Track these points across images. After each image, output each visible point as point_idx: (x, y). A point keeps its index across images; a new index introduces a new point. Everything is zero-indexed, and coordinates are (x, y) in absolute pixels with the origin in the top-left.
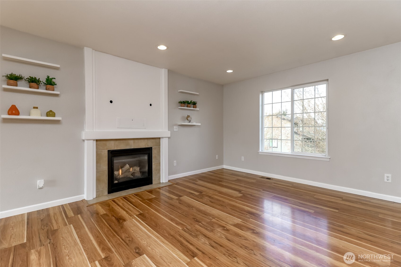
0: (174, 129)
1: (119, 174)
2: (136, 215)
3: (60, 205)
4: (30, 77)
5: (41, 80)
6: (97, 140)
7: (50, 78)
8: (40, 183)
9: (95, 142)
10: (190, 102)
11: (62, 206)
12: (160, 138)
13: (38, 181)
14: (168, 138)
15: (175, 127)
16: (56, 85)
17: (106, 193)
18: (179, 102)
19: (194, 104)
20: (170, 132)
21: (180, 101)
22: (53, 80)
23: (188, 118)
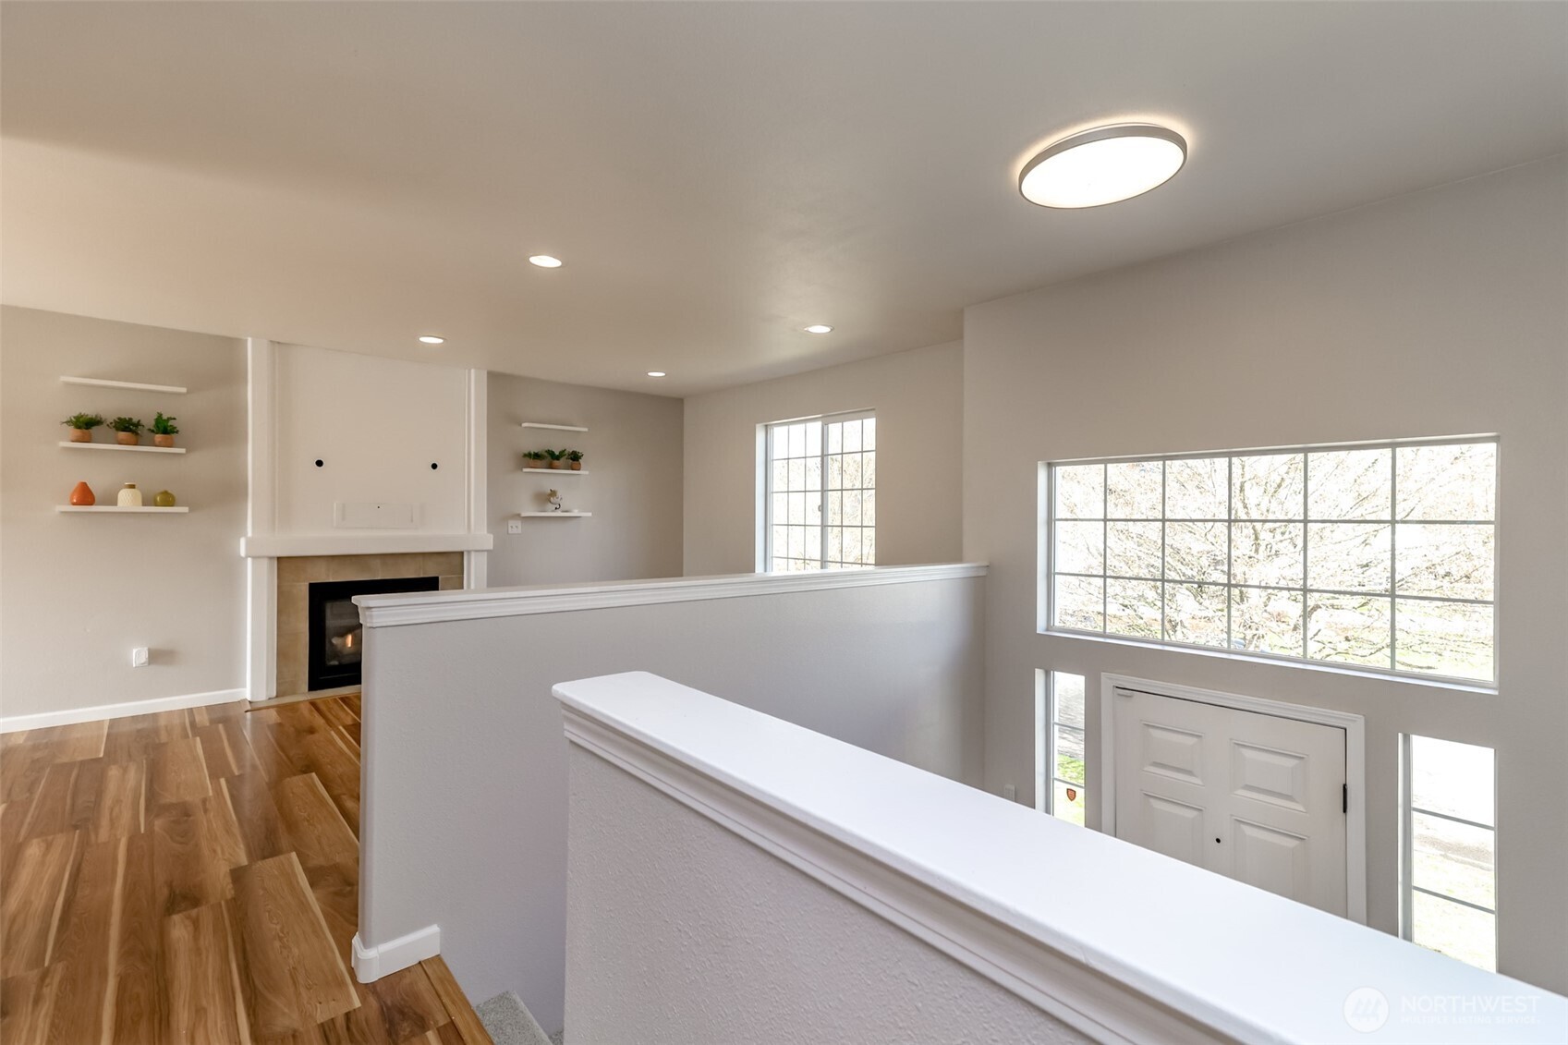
0: (510, 528)
1: (345, 644)
2: (344, 727)
3: (185, 707)
4: (119, 419)
5: (143, 422)
6: (279, 558)
7: (165, 417)
8: (138, 655)
9: (274, 562)
10: (557, 453)
11: (190, 711)
12: (462, 553)
13: (135, 651)
14: (486, 553)
15: (511, 523)
16: (177, 432)
17: (305, 686)
18: (525, 455)
19: (575, 457)
20: (492, 536)
21: (526, 452)
22: (171, 423)
23: (548, 497)
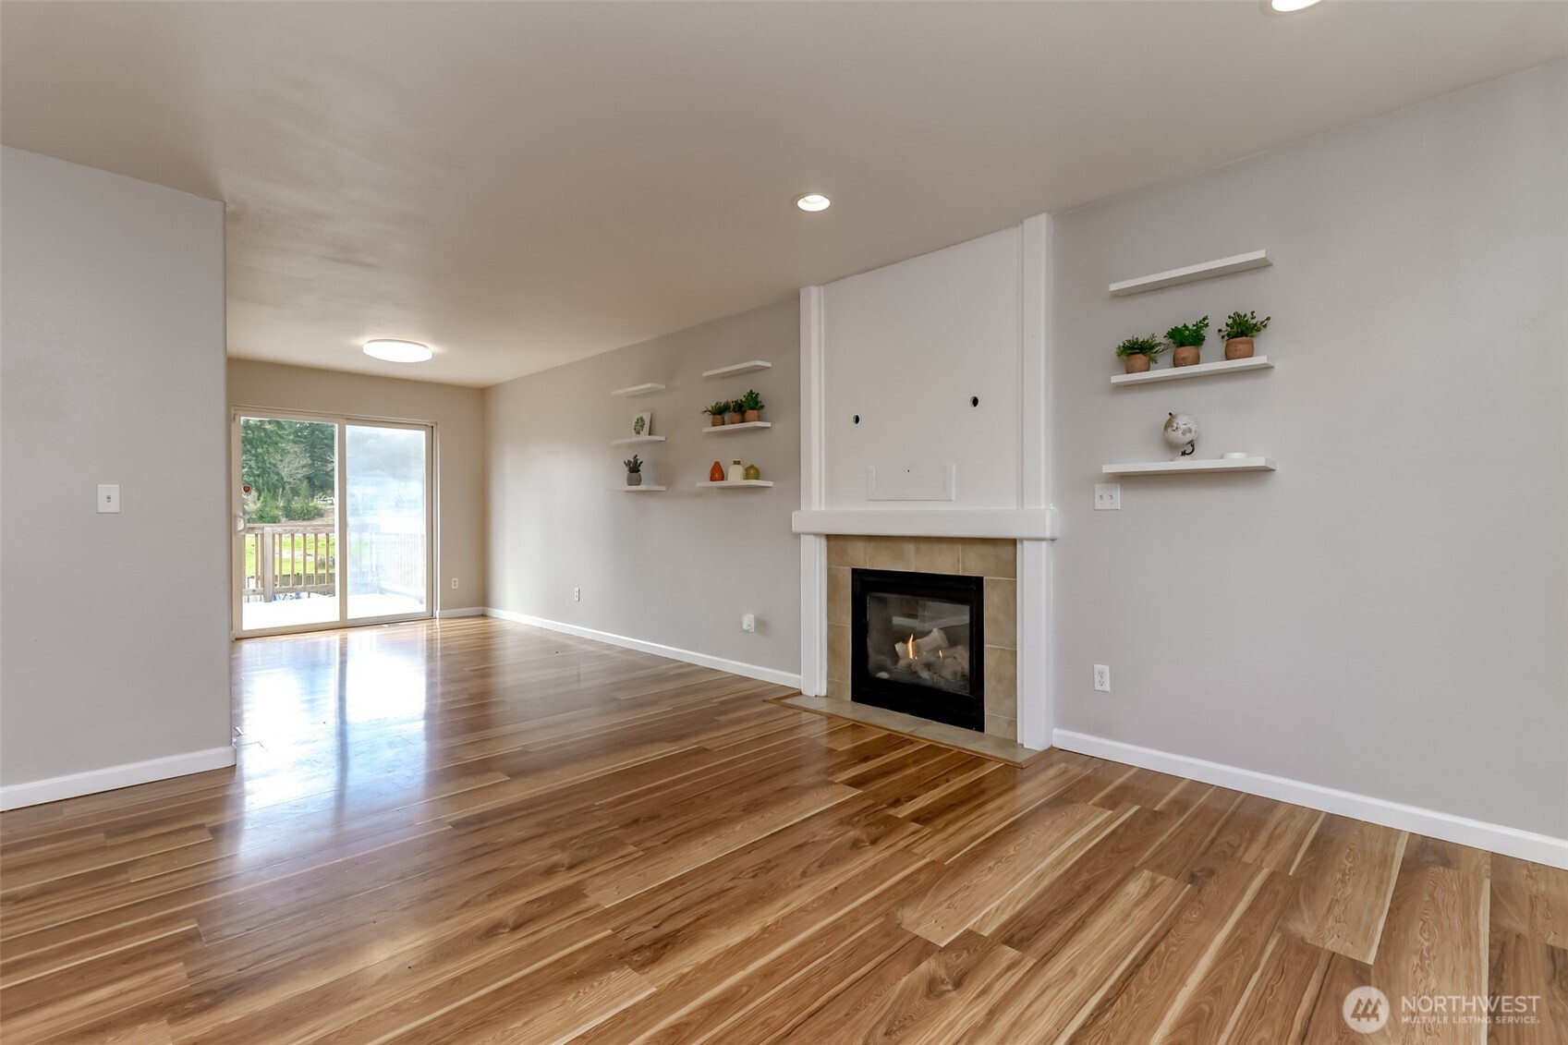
0: (1097, 500)
6: (829, 537)
8: (746, 621)
9: (823, 542)
12: (1013, 542)
14: (1045, 543)
22: (758, 399)
